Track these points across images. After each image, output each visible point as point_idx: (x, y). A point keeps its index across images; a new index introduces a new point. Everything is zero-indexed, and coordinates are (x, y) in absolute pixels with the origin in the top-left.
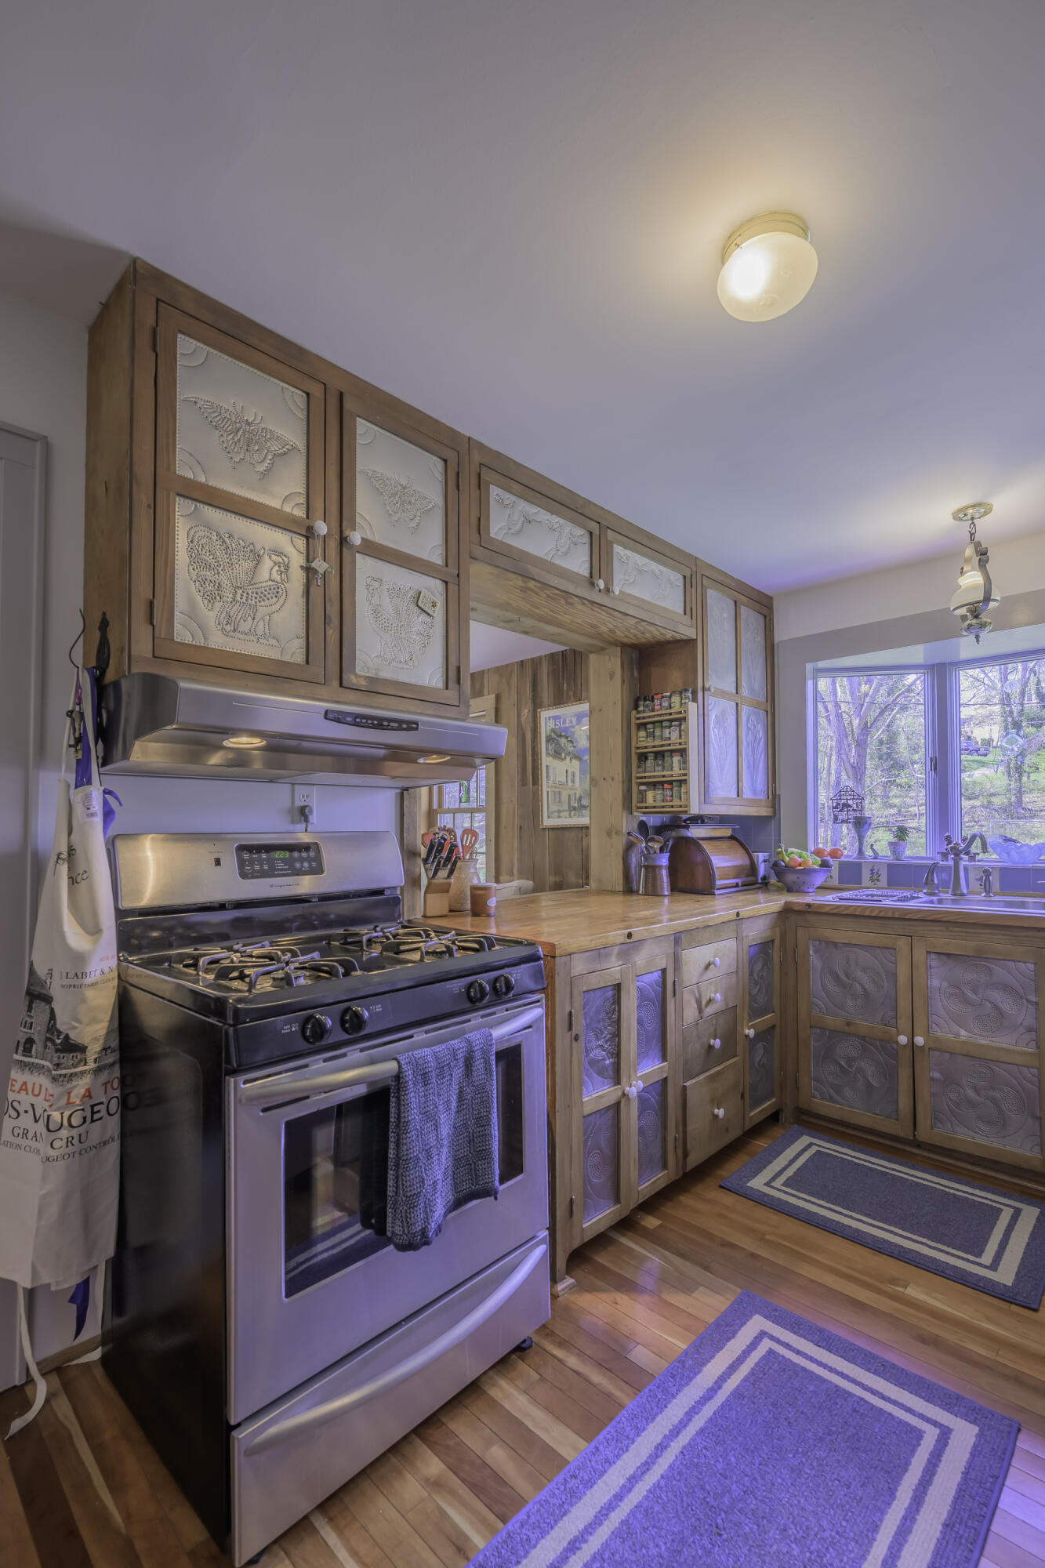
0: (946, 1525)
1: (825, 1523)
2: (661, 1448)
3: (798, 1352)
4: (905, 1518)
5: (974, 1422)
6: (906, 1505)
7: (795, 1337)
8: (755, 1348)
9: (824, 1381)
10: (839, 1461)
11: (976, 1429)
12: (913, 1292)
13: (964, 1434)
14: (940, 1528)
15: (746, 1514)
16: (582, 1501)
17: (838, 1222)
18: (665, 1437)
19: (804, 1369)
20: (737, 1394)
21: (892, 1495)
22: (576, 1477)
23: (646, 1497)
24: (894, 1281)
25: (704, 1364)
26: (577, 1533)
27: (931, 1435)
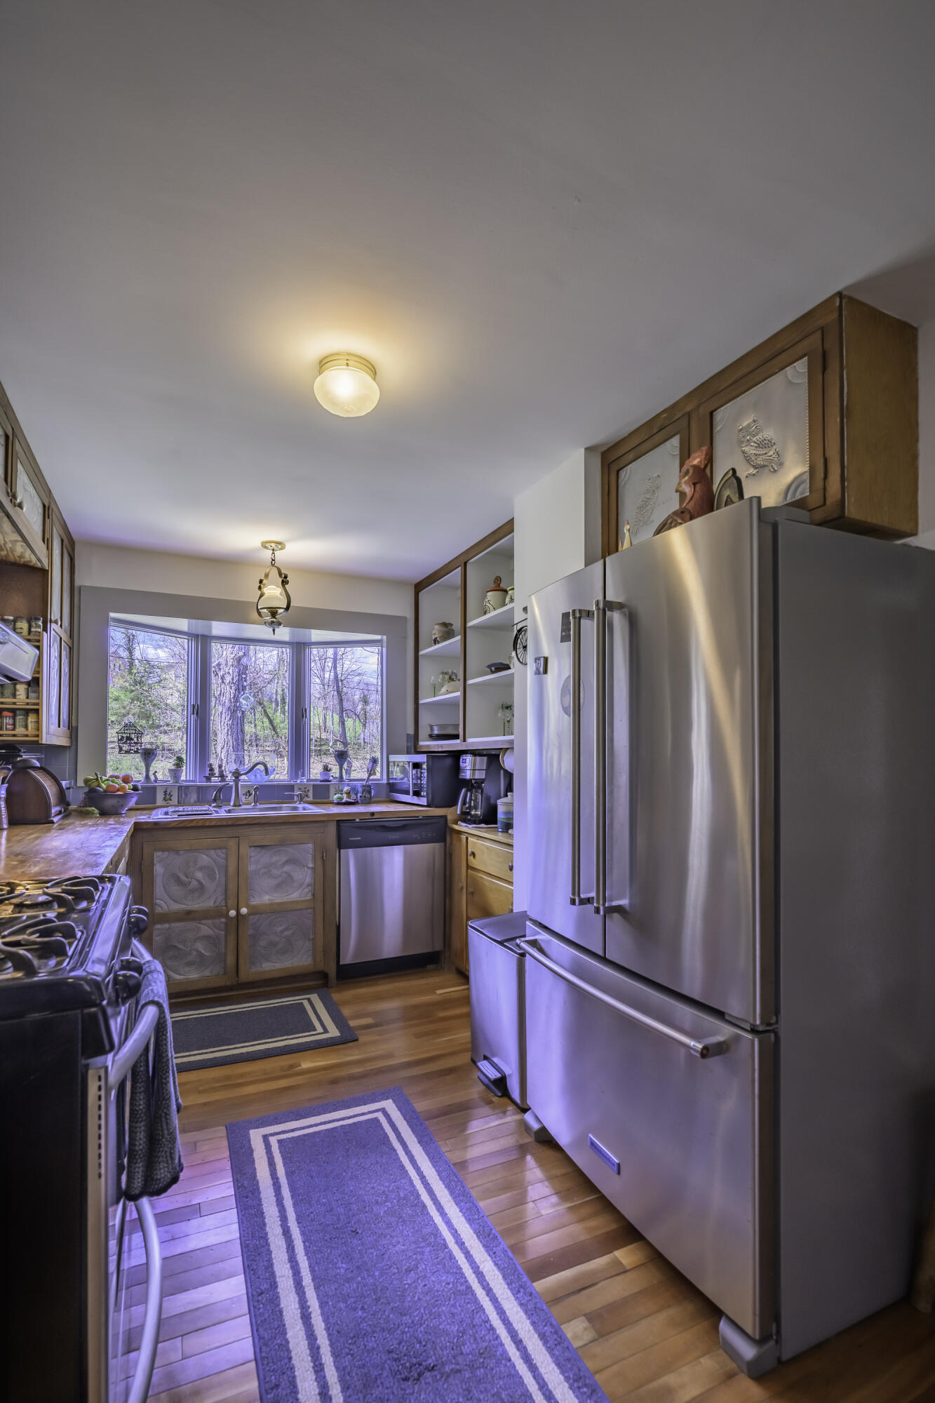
0: (419, 1142)
1: (387, 1184)
2: (286, 1233)
3: (293, 1130)
4: (407, 1154)
5: (387, 1099)
6: (402, 1149)
7: (282, 1125)
8: (271, 1146)
9: (319, 1132)
10: (363, 1157)
11: (391, 1100)
12: (305, 1065)
13: (389, 1105)
14: (419, 1145)
15: (357, 1214)
16: (281, 1297)
17: (233, 1055)
18: (281, 1226)
19: (305, 1135)
20: (289, 1174)
21: (395, 1150)
22: (262, 1293)
23: (308, 1259)
24: (291, 1067)
25: (255, 1176)
26: (299, 1311)
27: (380, 1116)
